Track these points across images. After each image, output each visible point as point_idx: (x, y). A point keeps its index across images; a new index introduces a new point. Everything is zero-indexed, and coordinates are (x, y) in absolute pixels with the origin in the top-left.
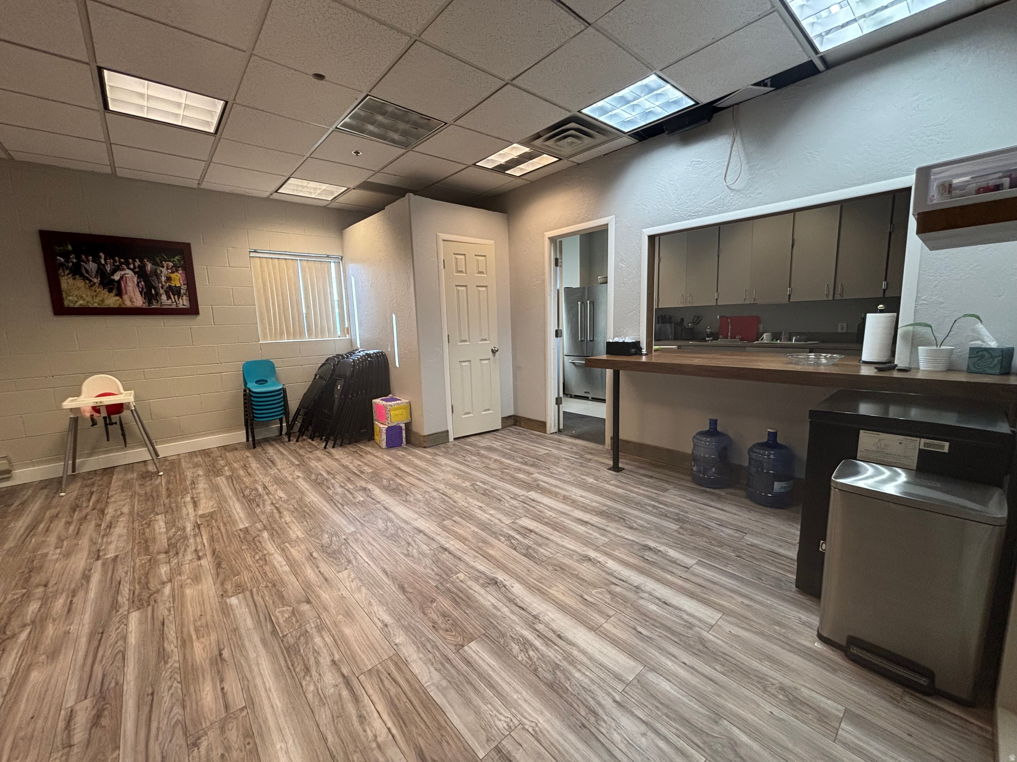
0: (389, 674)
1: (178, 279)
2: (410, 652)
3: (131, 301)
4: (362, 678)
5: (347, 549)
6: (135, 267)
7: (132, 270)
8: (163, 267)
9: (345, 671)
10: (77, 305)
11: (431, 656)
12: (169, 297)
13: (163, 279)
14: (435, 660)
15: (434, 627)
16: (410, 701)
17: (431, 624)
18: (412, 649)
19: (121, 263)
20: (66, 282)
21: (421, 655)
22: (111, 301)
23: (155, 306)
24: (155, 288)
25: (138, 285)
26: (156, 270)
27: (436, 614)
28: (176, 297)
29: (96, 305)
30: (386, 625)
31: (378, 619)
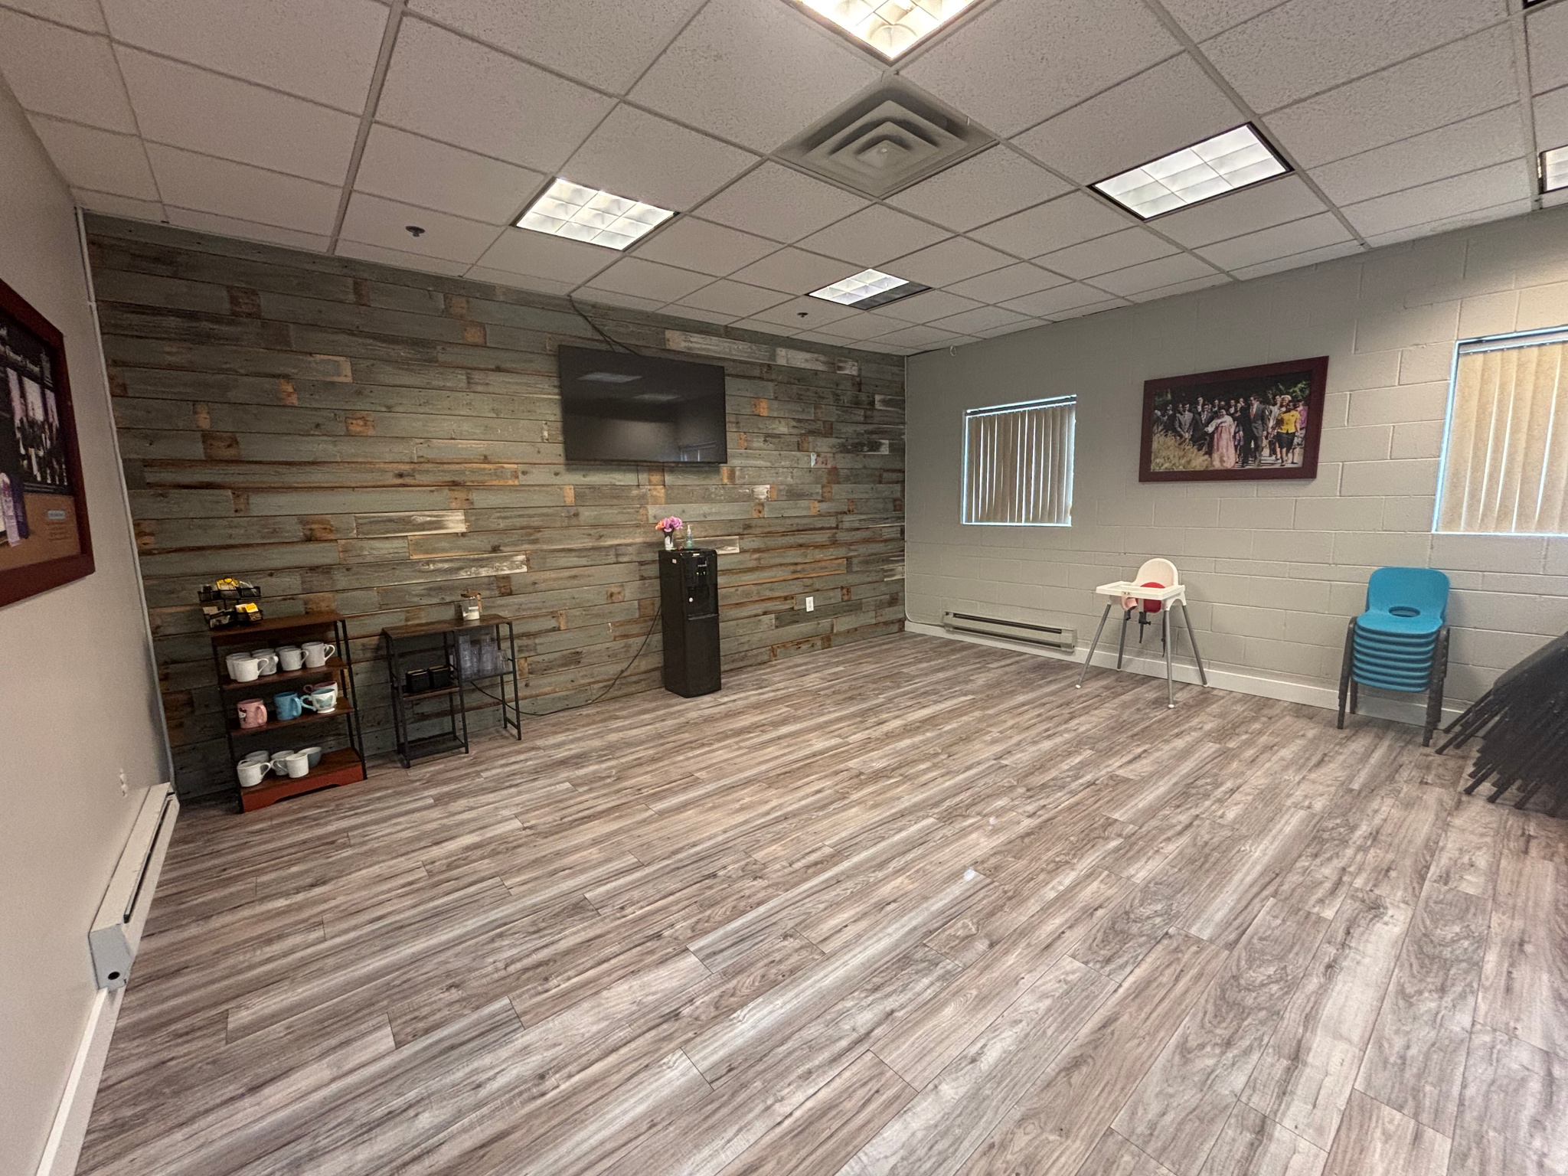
0: (877, 1091)
1: (1294, 421)
2: (924, 1115)
3: (1222, 461)
4: (870, 1055)
5: (1140, 946)
6: (1236, 411)
7: (1231, 415)
8: (1274, 404)
9: (878, 1032)
10: (1162, 469)
11: (921, 1152)
12: (1273, 452)
13: (1271, 423)
14: (914, 1163)
15: (992, 1146)
16: (831, 1136)
17: (997, 1139)
18: (930, 1116)
19: (1220, 408)
20: (1160, 441)
21: (920, 1135)
22: (1199, 461)
23: (1251, 466)
24: (1256, 439)
25: (1234, 437)
26: (1263, 412)
27: (1028, 1145)
28: (1284, 450)
29: (1181, 468)
30: (973, 1061)
31: (985, 1045)
